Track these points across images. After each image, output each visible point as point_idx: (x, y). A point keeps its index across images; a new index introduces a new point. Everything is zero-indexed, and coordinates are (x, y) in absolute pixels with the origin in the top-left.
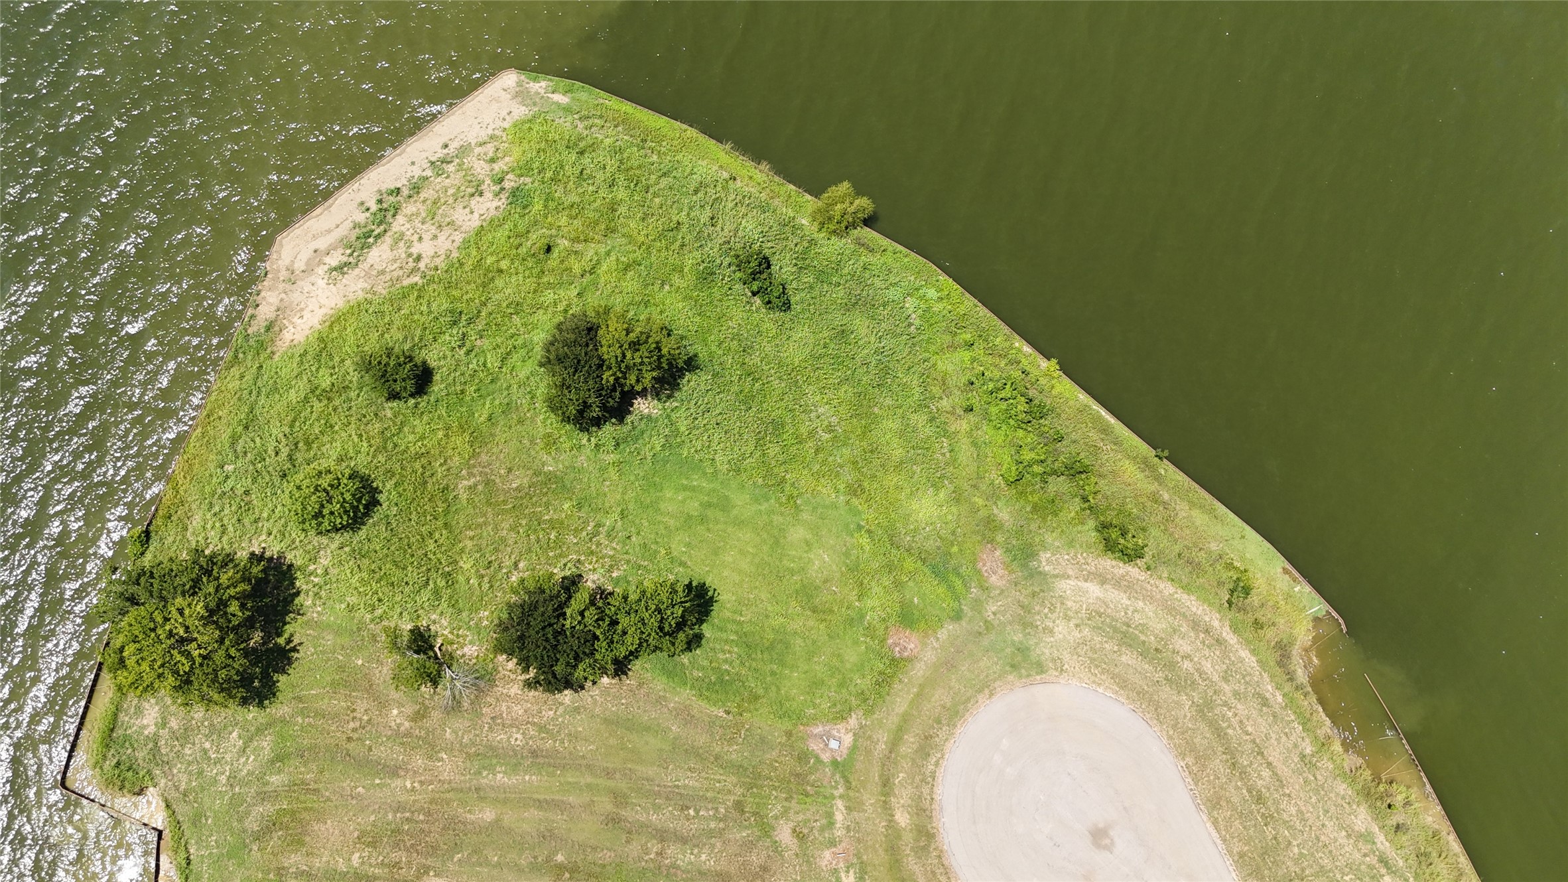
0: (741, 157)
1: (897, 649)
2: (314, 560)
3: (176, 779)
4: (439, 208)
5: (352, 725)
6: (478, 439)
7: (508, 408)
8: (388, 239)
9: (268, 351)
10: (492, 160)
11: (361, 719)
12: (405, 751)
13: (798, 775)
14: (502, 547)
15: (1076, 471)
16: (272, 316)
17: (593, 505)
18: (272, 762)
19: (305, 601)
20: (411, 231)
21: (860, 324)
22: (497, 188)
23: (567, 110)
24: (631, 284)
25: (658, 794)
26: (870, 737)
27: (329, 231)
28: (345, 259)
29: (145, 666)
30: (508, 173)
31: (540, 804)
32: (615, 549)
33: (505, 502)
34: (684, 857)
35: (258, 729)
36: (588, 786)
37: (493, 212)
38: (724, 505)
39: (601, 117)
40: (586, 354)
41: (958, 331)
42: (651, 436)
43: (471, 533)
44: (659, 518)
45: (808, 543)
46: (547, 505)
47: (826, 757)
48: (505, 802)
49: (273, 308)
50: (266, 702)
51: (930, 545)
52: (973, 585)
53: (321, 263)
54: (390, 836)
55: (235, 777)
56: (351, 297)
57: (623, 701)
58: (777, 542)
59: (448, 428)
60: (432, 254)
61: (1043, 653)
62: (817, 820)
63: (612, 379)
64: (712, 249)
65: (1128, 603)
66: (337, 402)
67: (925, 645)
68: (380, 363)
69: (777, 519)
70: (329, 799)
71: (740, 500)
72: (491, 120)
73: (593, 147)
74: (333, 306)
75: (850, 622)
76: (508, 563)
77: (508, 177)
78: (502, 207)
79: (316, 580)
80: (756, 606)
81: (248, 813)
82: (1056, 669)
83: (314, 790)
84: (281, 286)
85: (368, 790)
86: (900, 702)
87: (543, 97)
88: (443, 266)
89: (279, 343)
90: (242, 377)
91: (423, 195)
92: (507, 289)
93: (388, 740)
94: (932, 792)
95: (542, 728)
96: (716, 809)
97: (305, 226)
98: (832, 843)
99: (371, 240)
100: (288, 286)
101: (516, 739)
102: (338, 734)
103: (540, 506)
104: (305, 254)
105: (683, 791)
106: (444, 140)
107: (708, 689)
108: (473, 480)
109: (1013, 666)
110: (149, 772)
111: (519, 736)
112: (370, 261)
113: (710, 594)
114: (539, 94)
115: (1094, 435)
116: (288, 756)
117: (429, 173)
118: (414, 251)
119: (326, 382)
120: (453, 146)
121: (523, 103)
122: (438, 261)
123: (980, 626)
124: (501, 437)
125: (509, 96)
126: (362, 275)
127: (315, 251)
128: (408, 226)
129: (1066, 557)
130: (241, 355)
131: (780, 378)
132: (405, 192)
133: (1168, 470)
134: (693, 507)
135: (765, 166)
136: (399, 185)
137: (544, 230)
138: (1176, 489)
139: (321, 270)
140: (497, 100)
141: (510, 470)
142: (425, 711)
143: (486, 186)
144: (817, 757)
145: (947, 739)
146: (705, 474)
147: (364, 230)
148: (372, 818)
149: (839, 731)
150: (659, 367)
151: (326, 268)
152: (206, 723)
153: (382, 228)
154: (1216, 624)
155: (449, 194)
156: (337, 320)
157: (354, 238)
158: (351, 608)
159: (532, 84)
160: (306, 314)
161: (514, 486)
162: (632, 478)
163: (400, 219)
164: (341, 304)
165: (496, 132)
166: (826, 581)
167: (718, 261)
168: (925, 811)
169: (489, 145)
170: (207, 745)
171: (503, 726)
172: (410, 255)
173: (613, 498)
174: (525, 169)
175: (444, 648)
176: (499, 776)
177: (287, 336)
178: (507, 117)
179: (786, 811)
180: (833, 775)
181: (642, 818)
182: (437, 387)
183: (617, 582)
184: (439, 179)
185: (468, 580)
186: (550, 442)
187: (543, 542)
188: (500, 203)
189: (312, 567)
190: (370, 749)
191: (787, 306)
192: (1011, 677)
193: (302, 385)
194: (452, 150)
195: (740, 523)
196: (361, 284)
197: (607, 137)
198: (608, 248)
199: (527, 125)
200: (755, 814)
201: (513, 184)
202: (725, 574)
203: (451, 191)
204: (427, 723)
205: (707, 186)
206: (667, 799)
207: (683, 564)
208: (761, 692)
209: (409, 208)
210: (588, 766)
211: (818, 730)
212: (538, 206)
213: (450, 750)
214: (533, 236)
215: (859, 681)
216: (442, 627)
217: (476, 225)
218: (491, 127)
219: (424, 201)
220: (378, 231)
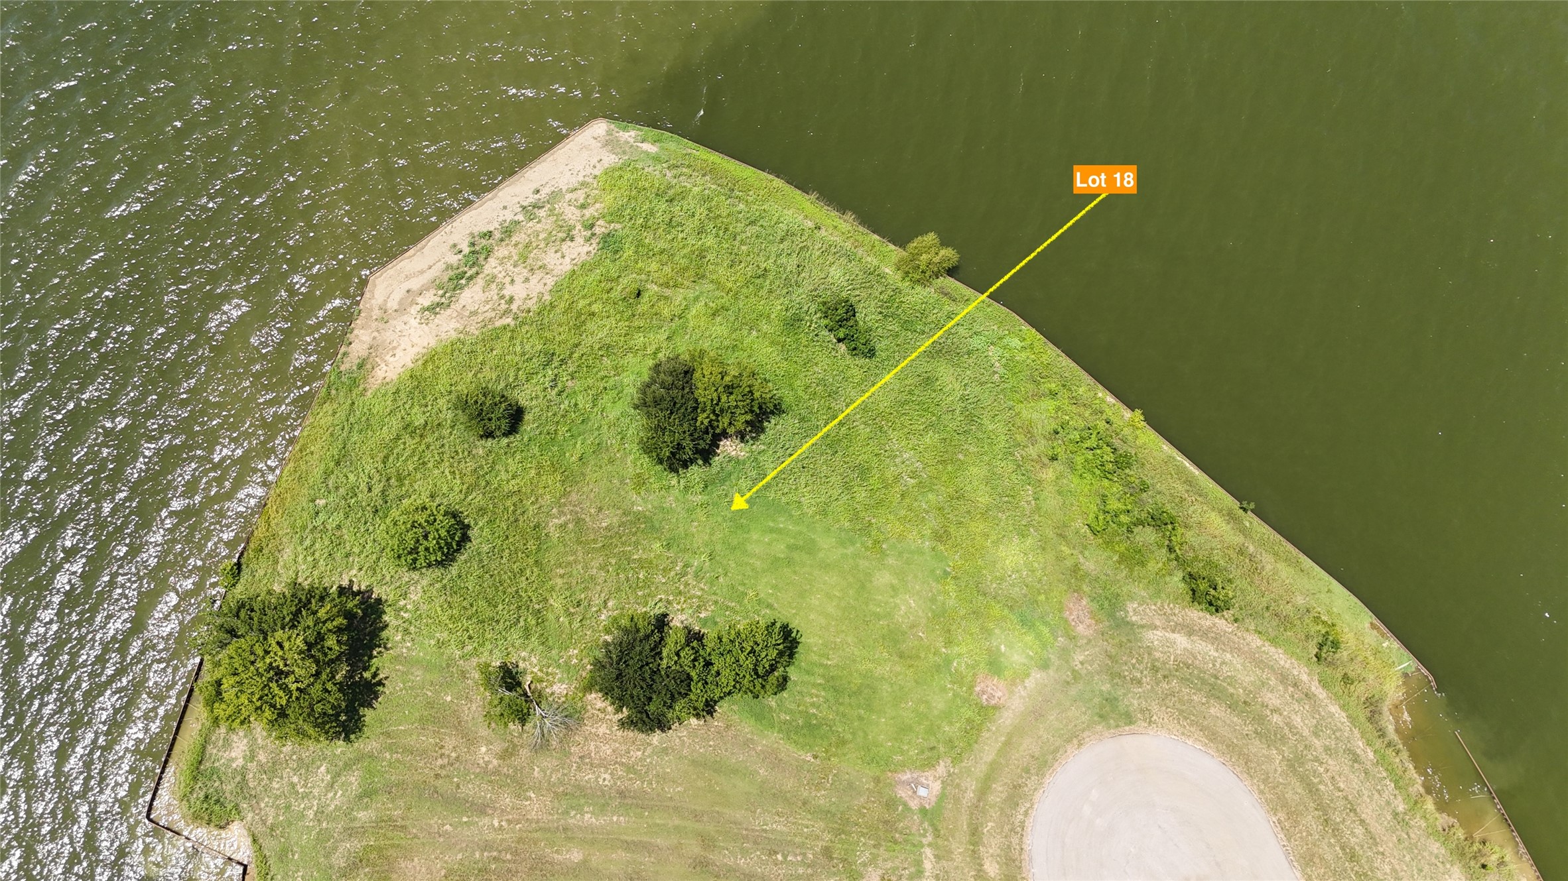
0: (826, 207)
1: (985, 697)
2: (405, 595)
3: (263, 813)
4: (530, 252)
5: (440, 762)
6: (570, 478)
7: (599, 447)
8: (480, 281)
9: (361, 388)
10: (583, 207)
11: (449, 756)
12: (494, 789)
13: (886, 822)
14: (591, 586)
15: (1160, 521)
16: (365, 354)
17: (682, 546)
18: (360, 797)
19: (392, 635)
20: (503, 273)
21: (945, 374)
22: (588, 233)
23: (657, 159)
24: (720, 329)
25: (746, 838)
26: (958, 785)
27: (422, 272)
28: (437, 299)
29: (244, 699)
30: (598, 219)
31: (628, 846)
32: (702, 589)
33: (595, 541)
35: (346, 764)
36: (676, 828)
37: (584, 257)
38: (810, 548)
39: (689, 166)
40: (682, 396)
41: (1043, 380)
42: (739, 479)
43: (562, 571)
44: (746, 559)
45: (893, 587)
46: (637, 544)
47: (914, 805)
48: (593, 842)
49: (366, 346)
50: (352, 737)
51: (1016, 592)
52: (1060, 633)
53: (414, 303)
54: (477, 875)
55: (323, 812)
56: (444, 336)
57: (711, 743)
58: (863, 587)
59: (539, 467)
60: (525, 296)
61: (1131, 704)
62: (905, 869)
63: (706, 422)
64: (800, 295)
65: (1216, 654)
66: (429, 439)
67: (1012, 692)
68: (476, 402)
70: (416, 836)
71: (826, 543)
72: (582, 167)
73: (683, 195)
74: (426, 345)
75: (938, 668)
76: (597, 601)
77: (598, 223)
78: (593, 252)
79: (406, 615)
80: (843, 650)
81: (335, 849)
82: (1145, 720)
83: (402, 827)
84: (374, 325)
85: (456, 828)
86: (988, 751)
87: (632, 146)
88: (535, 308)
89: (371, 380)
90: (335, 413)
91: (514, 239)
92: (599, 332)
93: (476, 777)
94: (1021, 842)
95: (630, 769)
96: (804, 855)
97: (398, 267)
99: (463, 282)
100: (381, 325)
101: (604, 780)
102: (426, 771)
103: (630, 545)
104: (398, 295)
105: (771, 836)
106: (535, 185)
107: (796, 733)
108: (563, 519)
109: (1101, 716)
110: (236, 807)
111: (607, 776)
112: (462, 302)
113: (794, 635)
114: (628, 143)
115: (1180, 488)
116: (376, 792)
117: (520, 217)
118: (507, 292)
119: (419, 421)
120: (545, 192)
121: (612, 152)
122: (530, 304)
123: (1068, 676)
124: (591, 476)
125: (599, 145)
126: (455, 315)
127: (408, 291)
128: (500, 268)
129: (1153, 607)
130: (333, 392)
131: (865, 423)
132: (497, 235)
133: (1251, 521)
134: (780, 549)
135: (849, 216)
136: (492, 229)
137: (634, 275)
138: (1262, 543)
139: (414, 310)
140: (585, 147)
141: (600, 509)
142: (513, 749)
143: (577, 231)
144: (905, 805)
145: (1035, 789)
146: (791, 516)
147: (457, 272)
148: (460, 856)
149: (927, 779)
150: (752, 411)
151: (419, 307)
152: (294, 757)
153: (474, 270)
154: (1305, 677)
155: (540, 238)
156: (430, 358)
157: (446, 279)
158: (440, 644)
159: (621, 133)
160: (399, 353)
161: (604, 525)
162: (720, 519)
163: (492, 261)
164: (433, 343)
165: (587, 179)
166: (912, 627)
167: (806, 308)
168: (1014, 861)
169: (579, 192)
170: (295, 779)
171: (592, 765)
172: (502, 297)
173: (699, 540)
174: (615, 215)
175: (533, 687)
176: (587, 816)
177: (380, 373)
178: (597, 164)
179: (875, 858)
180: (922, 823)
181: (730, 862)
182: (529, 425)
183: (705, 622)
184: (531, 224)
185: (558, 618)
186: (640, 482)
187: (633, 580)
188: (591, 248)
189: (402, 603)
190: (458, 786)
191: (871, 353)
192: (1099, 728)
193: (395, 423)
194: (543, 196)
196: (454, 324)
197: (697, 185)
198: (697, 293)
199: (617, 174)
200: (844, 860)
201: (603, 229)
202: (812, 617)
203: (542, 236)
204: (516, 761)
205: (793, 234)
206: (755, 843)
207: (769, 606)
208: (849, 736)
209: (501, 252)
210: (676, 809)
211: (906, 776)
212: (629, 252)
213: (537, 789)
214: (624, 281)
215: (947, 729)
216: (530, 665)
217: (569, 268)
218: (582, 174)
219: (516, 245)
220: (470, 273)
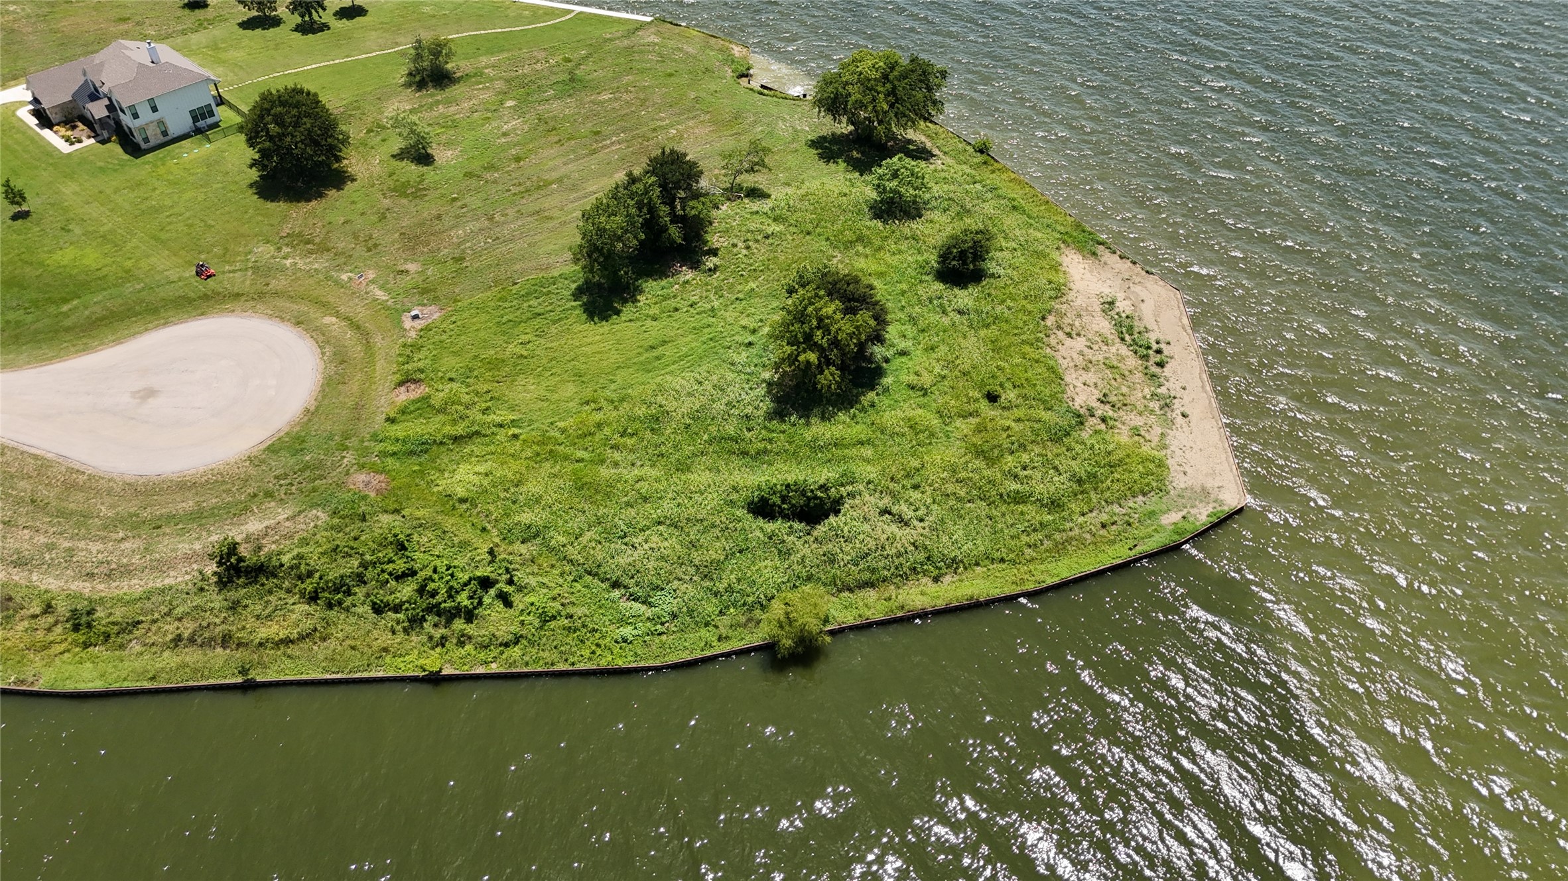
1: (413, 387)
4: (1113, 373)
8: (1113, 337)
9: (1072, 245)
10: (1135, 430)
13: (430, 292)
16: (1103, 260)
20: (1105, 350)
22: (1099, 413)
23: (1151, 515)
26: (392, 337)
27: (1156, 315)
28: (1118, 310)
30: (1109, 428)
35: (798, 135)
37: (1070, 392)
39: (1117, 532)
47: (417, 309)
49: (1110, 263)
50: (810, 143)
52: (378, 461)
53: (1127, 298)
60: (1065, 344)
61: (276, 461)
62: (395, 284)
67: (391, 403)
69: (592, 386)
72: (1187, 456)
77: (1103, 426)
78: (1071, 403)
82: (256, 458)
84: (1127, 274)
86: (383, 362)
87: (1185, 508)
88: (1046, 341)
89: (1073, 250)
91: (1139, 374)
96: (474, 250)
98: (373, 282)
100: (1123, 276)
104: (1145, 296)
106: (1193, 419)
107: (541, 284)
109: (300, 437)
112: (1100, 319)
113: (596, 319)
114: (1192, 507)
117: (1162, 390)
118: (1081, 340)
120: (1180, 420)
121: (1190, 489)
122: (1053, 341)
125: (1209, 485)
126: (1090, 309)
127: (1143, 301)
128: (1114, 351)
136: (1165, 370)
139: (1120, 296)
140: (1213, 475)
143: (1107, 410)
144: (424, 305)
145: (326, 370)
147: (1137, 332)
149: (419, 324)
151: (1119, 299)
153: (1128, 340)
157: (1134, 322)
159: (1210, 509)
160: (1084, 271)
163: (1127, 352)
165: (1169, 452)
169: (1156, 439)
172: (1079, 335)
177: (1075, 256)
178: (1181, 469)
179: (423, 275)
180: (403, 306)
184: (1147, 392)
188: (1077, 404)
192: (296, 430)
194: (1175, 417)
195: (620, 367)
196: (1081, 304)
199: (1155, 474)
200: (444, 263)
201: (1092, 425)
203: (1125, 389)
209: (1132, 362)
211: (436, 317)
214: (1017, 398)
215: (428, 352)
216: (754, 205)
217: (1068, 379)
218: (1179, 452)
219: (1131, 372)
220: (1127, 337)
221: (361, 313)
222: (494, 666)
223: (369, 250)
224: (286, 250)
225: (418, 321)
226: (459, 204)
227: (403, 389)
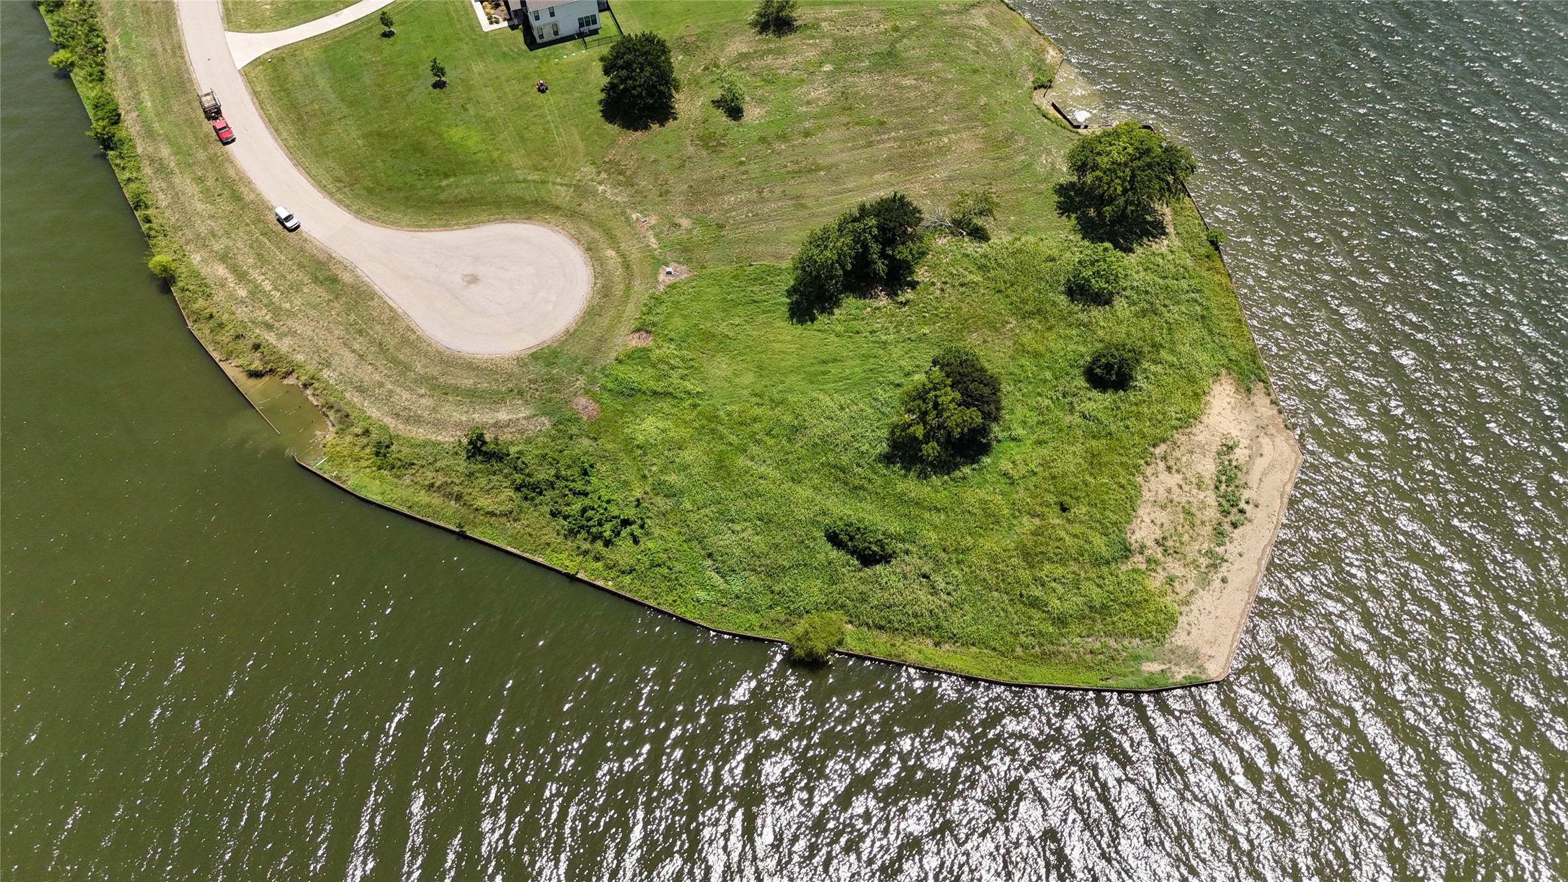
1: (644, 335)
4: (1185, 519)
8: (1210, 483)
9: (1234, 374)
10: (1171, 579)
13: (688, 252)
16: (1254, 399)
18: (1031, 164)
20: (1194, 493)
22: (1148, 552)
23: (1137, 658)
26: (647, 285)
27: (1264, 474)
28: (1232, 457)
30: (1148, 570)
34: (744, 195)
35: (1052, 175)
37: (1134, 526)
39: (1100, 661)
45: (736, 376)
47: (673, 264)
49: (1258, 404)
50: (1058, 187)
52: (599, 391)
53: (1249, 447)
56: (1200, 427)
58: (760, 368)
60: (1160, 477)
61: (534, 366)
62: (667, 235)
67: (625, 345)
69: (766, 382)
70: (982, 158)
72: (1201, 619)
75: (684, 339)
77: (1145, 566)
78: (1129, 535)
82: (522, 359)
83: (995, 160)
84: (1266, 422)
85: (961, 168)
86: (632, 308)
87: (1170, 662)
88: (1143, 468)
89: (1231, 380)
91: (1209, 528)
94: (594, 270)
96: (735, 221)
98: (652, 228)
99: (1224, 478)
100: (1261, 423)
104: (1268, 451)
105: (761, 222)
106: (1230, 586)
107: (770, 272)
109: (555, 352)
112: (1210, 460)
113: (795, 320)
114: (1176, 665)
116: (1023, 169)
117: (1220, 550)
118: (1178, 476)
120: (1217, 583)
121: (1184, 649)
122: (1150, 471)
123: (586, 369)
125: (1202, 651)
126: (1207, 447)
127: (1262, 456)
128: (1201, 498)
129: (529, 432)
130: (1252, 365)
133: (454, 524)
136: (1236, 531)
139: (1244, 443)
140: (1213, 644)
143: (1158, 552)
144: (679, 263)
147: (1235, 484)
148: (949, 158)
151: (1241, 445)
153: (1222, 491)
155: (1187, 535)
157: (1239, 474)
160: (1227, 407)
163: (1213, 502)
164: (1206, 420)
165: (1188, 609)
166: (712, 358)
168: (596, 260)
169: (1184, 594)
172: (1178, 471)
175: (961, 237)
177: (1229, 388)
178: (1188, 629)
179: (689, 233)
180: (664, 258)
182: (1081, 382)
183: (864, 306)
184: (1206, 547)
188: (1134, 538)
191: (830, 537)
192: (555, 345)
193: (1183, 349)
194: (1215, 579)
195: (793, 371)
196: (1201, 440)
198: (1013, 530)
199: (1163, 624)
200: (709, 226)
201: (1136, 561)
202: (789, 337)
203: (1187, 538)
204: (946, 204)
206: (769, 216)
207: (824, 331)
208: (733, 282)
209: (1212, 513)
211: (685, 276)
215: (665, 307)
216: (970, 246)
217: (1140, 512)
218: (1196, 612)
219: (1203, 523)
220: (1223, 487)
221: (635, 255)
222: (610, 583)
223: (661, 196)
224: (604, 175)
225: (670, 277)
226: (743, 169)
227: (637, 335)
